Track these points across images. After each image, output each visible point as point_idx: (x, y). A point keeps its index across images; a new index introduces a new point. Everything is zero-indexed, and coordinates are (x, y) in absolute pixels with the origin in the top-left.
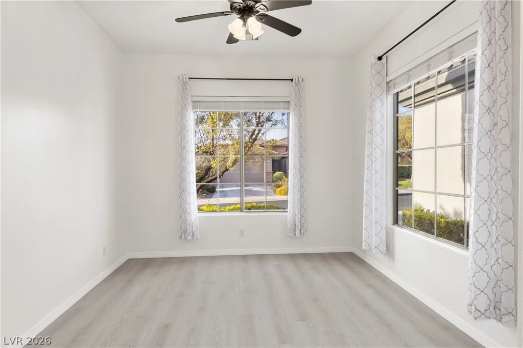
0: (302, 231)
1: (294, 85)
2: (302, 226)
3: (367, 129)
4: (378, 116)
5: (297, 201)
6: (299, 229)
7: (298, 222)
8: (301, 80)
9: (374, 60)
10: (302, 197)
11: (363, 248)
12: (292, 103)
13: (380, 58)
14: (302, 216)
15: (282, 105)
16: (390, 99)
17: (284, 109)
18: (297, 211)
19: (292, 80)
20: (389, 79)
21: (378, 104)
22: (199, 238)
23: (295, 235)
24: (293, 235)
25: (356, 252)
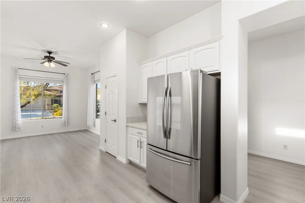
0: (68, 124)
1: (65, 76)
2: (68, 122)
3: (89, 93)
4: (91, 89)
5: (66, 114)
6: (66, 123)
7: (66, 121)
8: (68, 74)
9: (91, 74)
10: (68, 112)
11: (88, 125)
12: (65, 81)
13: (92, 74)
14: (68, 119)
15: (60, 82)
16: (95, 85)
17: (62, 83)
18: (66, 117)
19: (64, 74)
20: (95, 80)
21: (92, 86)
22: (22, 129)
23: (65, 125)
24: (64, 125)
25: (87, 129)
